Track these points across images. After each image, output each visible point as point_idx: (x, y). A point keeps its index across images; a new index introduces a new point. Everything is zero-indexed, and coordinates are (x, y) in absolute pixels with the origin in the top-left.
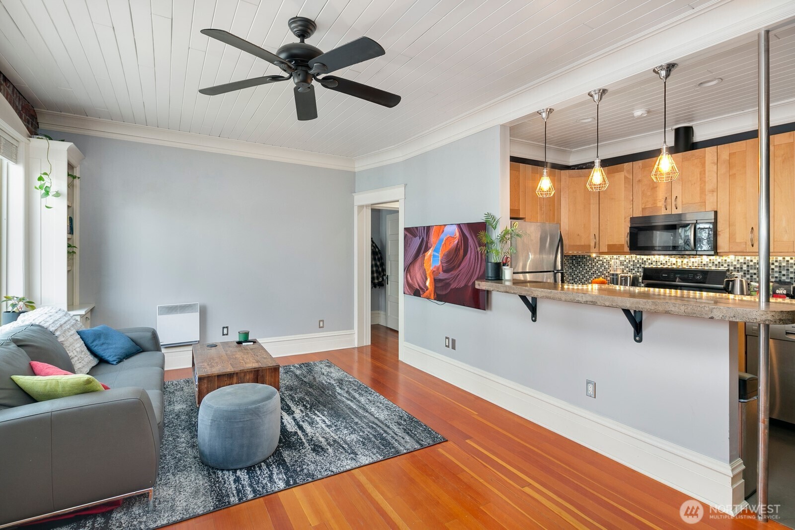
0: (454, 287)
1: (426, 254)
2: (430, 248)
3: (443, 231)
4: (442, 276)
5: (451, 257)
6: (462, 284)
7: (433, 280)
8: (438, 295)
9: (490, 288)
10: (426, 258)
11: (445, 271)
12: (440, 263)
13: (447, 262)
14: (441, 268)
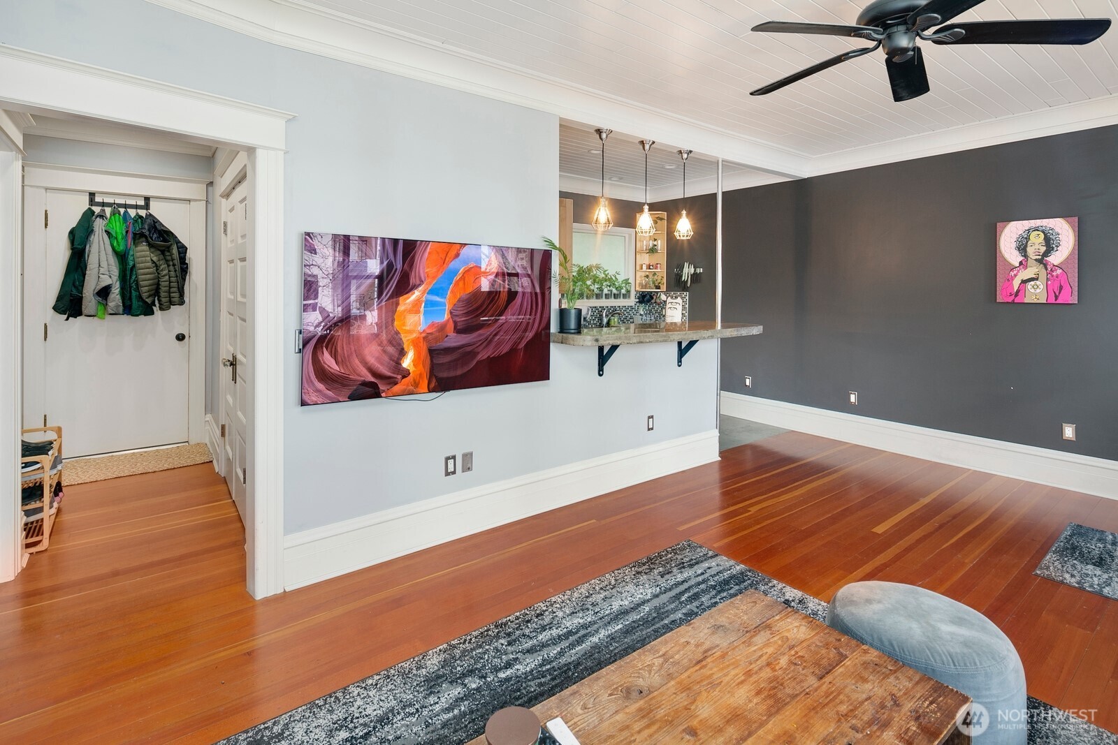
0: (486, 357)
1: (401, 299)
2: (415, 287)
3: (457, 255)
4: (454, 340)
5: (477, 305)
6: (505, 349)
7: (424, 352)
8: (439, 380)
9: (616, 341)
10: (401, 308)
11: (458, 331)
12: (446, 316)
13: (467, 314)
14: (451, 326)
